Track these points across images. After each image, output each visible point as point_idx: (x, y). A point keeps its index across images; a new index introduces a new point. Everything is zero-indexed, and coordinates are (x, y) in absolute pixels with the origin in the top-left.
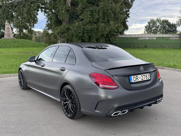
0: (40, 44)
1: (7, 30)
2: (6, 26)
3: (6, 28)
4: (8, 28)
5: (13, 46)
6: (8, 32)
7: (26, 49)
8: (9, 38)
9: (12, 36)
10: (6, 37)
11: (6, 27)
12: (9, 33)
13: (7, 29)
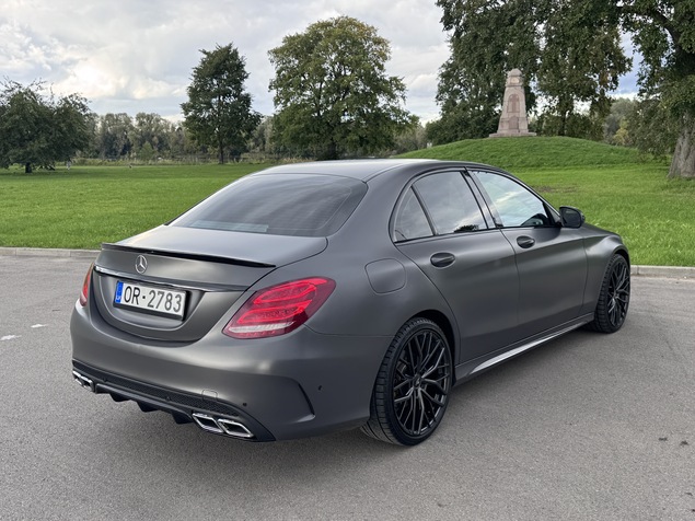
0: (627, 153)
1: (511, 104)
2: (507, 89)
3: (506, 97)
4: (514, 99)
5: (522, 162)
6: (514, 111)
7: (568, 172)
8: (515, 133)
9: (524, 127)
10: (503, 130)
11: (508, 92)
12: (517, 115)
13: (510, 100)
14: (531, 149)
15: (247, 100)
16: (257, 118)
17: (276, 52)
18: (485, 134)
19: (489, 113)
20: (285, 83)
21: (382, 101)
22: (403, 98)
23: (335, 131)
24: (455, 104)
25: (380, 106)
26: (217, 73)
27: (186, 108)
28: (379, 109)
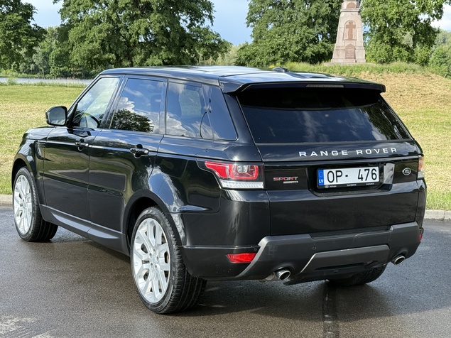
22: (210, 17)
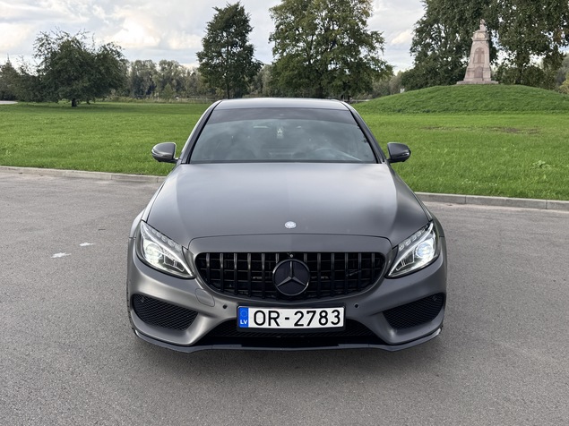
1: (477, 56)
2: (474, 43)
3: (473, 50)
4: (480, 52)
5: (486, 106)
6: (479, 62)
7: (525, 116)
8: (480, 81)
9: (487, 76)
10: (469, 78)
11: (475, 47)
12: (481, 65)
13: (476, 52)
14: (493, 95)
15: (250, 50)
16: (258, 65)
17: (275, 9)
18: (453, 81)
19: (456, 64)
20: (283, 36)
21: (363, 51)
22: (382, 49)
23: (323, 77)
24: (426, 55)
25: (361, 56)
26: (226, 27)
27: (201, 56)
28: (361, 59)
